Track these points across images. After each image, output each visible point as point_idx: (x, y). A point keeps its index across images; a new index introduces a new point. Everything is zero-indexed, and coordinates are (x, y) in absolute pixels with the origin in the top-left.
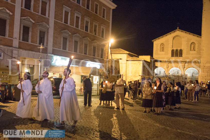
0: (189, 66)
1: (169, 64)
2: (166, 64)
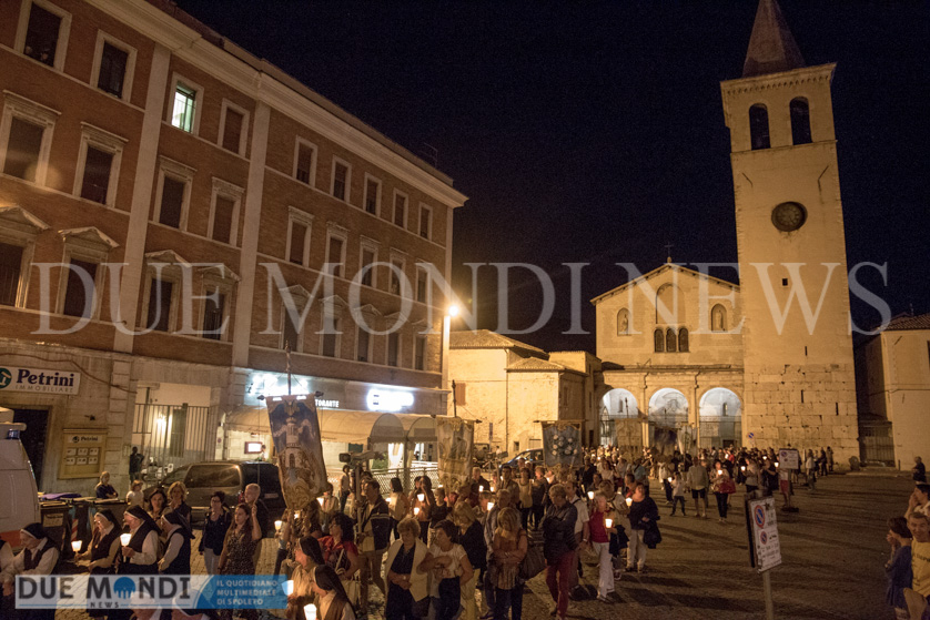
0: (712, 383)
1: (647, 379)
2: (637, 378)
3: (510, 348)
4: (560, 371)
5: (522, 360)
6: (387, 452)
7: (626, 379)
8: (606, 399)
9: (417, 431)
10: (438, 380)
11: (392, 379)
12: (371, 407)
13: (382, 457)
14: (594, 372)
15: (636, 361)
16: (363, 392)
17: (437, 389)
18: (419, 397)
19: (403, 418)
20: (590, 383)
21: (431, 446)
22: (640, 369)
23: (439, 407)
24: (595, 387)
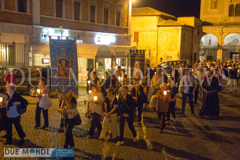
1: (223, 29)
2: (219, 29)
3: (159, 16)
4: (182, 26)
5: (165, 21)
6: (104, 62)
7: (213, 29)
8: (203, 39)
9: (117, 53)
10: (126, 31)
11: (106, 30)
12: (97, 43)
13: (102, 64)
14: (198, 26)
15: (219, 21)
16: (93, 36)
17: (126, 34)
18: (118, 38)
19: (111, 47)
20: (196, 31)
21: (123, 60)
22: (220, 24)
23: (127, 42)
24: (198, 33)
